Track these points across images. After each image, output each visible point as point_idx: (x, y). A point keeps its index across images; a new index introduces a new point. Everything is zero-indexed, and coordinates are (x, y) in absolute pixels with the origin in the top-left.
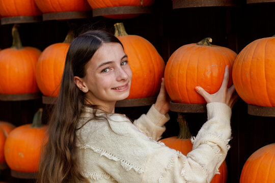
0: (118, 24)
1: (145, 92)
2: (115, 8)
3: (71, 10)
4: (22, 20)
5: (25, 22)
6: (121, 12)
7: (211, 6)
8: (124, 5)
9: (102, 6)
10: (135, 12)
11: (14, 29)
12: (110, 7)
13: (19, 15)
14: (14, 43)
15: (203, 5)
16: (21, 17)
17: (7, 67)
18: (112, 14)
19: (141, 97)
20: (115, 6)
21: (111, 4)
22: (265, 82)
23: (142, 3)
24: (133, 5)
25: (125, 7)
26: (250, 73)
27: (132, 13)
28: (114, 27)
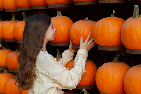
0: (58, 11)
1: (66, 40)
2: (56, 5)
3: (42, 5)
4: (25, 9)
5: (26, 10)
6: (58, 7)
7: (88, 4)
8: (59, 4)
9: (51, 4)
10: (64, 7)
11: (23, 13)
12: (54, 4)
13: (24, 7)
14: (23, 19)
15: (84, 4)
16: (25, 8)
17: (19, 29)
18: (54, 7)
19: (65, 42)
20: (56, 4)
21: (54, 3)
23: (67, 3)
24: (63, 3)
25: (60, 4)
26: (96, 33)
28: (57, 12)
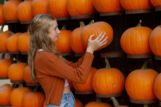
0: (81, 22)
6: (82, 18)
7: (114, 15)
9: (74, 15)
10: (87, 17)
15: (110, 15)
18: (78, 18)
20: (79, 15)
21: (77, 14)
22: (130, 45)
23: (90, 13)
24: (87, 14)
25: (83, 15)
26: (125, 42)
27: (86, 17)
